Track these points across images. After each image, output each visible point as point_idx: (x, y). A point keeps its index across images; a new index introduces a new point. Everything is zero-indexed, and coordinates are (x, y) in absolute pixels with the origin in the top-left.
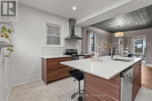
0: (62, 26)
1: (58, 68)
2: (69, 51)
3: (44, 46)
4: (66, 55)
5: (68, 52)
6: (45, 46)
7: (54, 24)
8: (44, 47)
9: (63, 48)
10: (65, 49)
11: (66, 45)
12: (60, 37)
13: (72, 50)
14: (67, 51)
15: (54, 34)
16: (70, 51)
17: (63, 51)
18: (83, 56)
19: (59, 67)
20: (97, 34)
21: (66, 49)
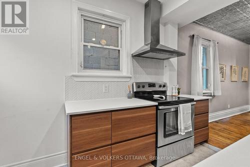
0: (124, 21)
1: (111, 144)
2: (143, 87)
3: (74, 74)
4: (136, 97)
5: (141, 89)
6: (77, 74)
7: (104, 15)
8: (73, 76)
9: (128, 80)
10: (133, 81)
11: (135, 72)
12: (119, 50)
13: (152, 85)
14: (139, 87)
15: (104, 42)
16: (147, 86)
17: (128, 86)
18: (189, 104)
19: (113, 142)
20: (215, 46)
21: (137, 83)
